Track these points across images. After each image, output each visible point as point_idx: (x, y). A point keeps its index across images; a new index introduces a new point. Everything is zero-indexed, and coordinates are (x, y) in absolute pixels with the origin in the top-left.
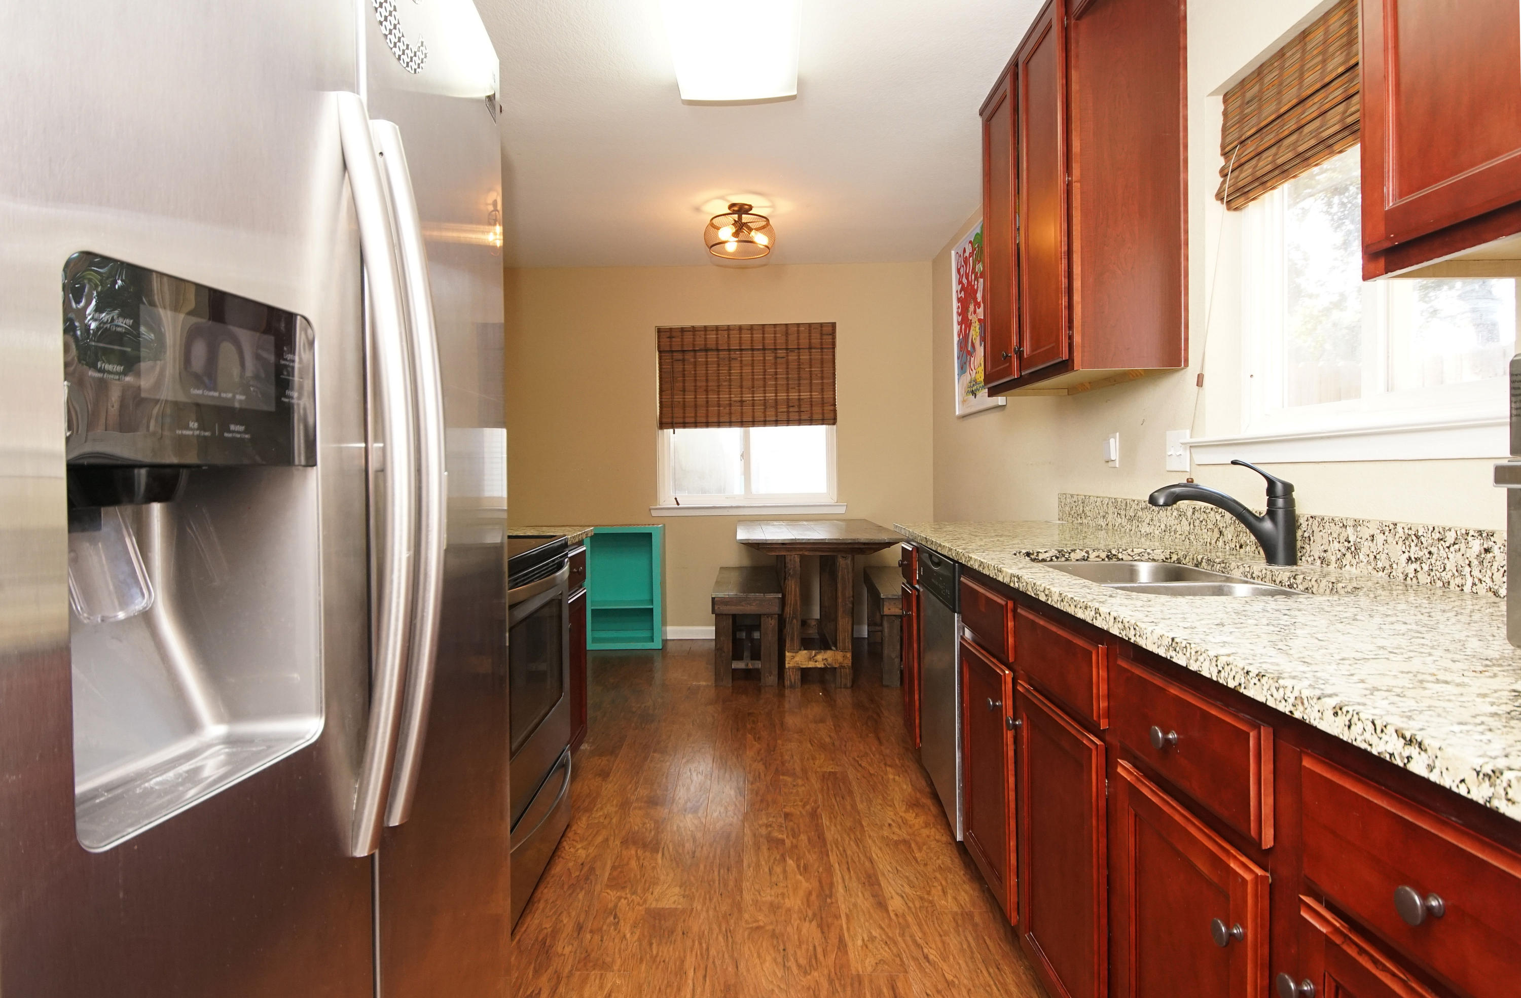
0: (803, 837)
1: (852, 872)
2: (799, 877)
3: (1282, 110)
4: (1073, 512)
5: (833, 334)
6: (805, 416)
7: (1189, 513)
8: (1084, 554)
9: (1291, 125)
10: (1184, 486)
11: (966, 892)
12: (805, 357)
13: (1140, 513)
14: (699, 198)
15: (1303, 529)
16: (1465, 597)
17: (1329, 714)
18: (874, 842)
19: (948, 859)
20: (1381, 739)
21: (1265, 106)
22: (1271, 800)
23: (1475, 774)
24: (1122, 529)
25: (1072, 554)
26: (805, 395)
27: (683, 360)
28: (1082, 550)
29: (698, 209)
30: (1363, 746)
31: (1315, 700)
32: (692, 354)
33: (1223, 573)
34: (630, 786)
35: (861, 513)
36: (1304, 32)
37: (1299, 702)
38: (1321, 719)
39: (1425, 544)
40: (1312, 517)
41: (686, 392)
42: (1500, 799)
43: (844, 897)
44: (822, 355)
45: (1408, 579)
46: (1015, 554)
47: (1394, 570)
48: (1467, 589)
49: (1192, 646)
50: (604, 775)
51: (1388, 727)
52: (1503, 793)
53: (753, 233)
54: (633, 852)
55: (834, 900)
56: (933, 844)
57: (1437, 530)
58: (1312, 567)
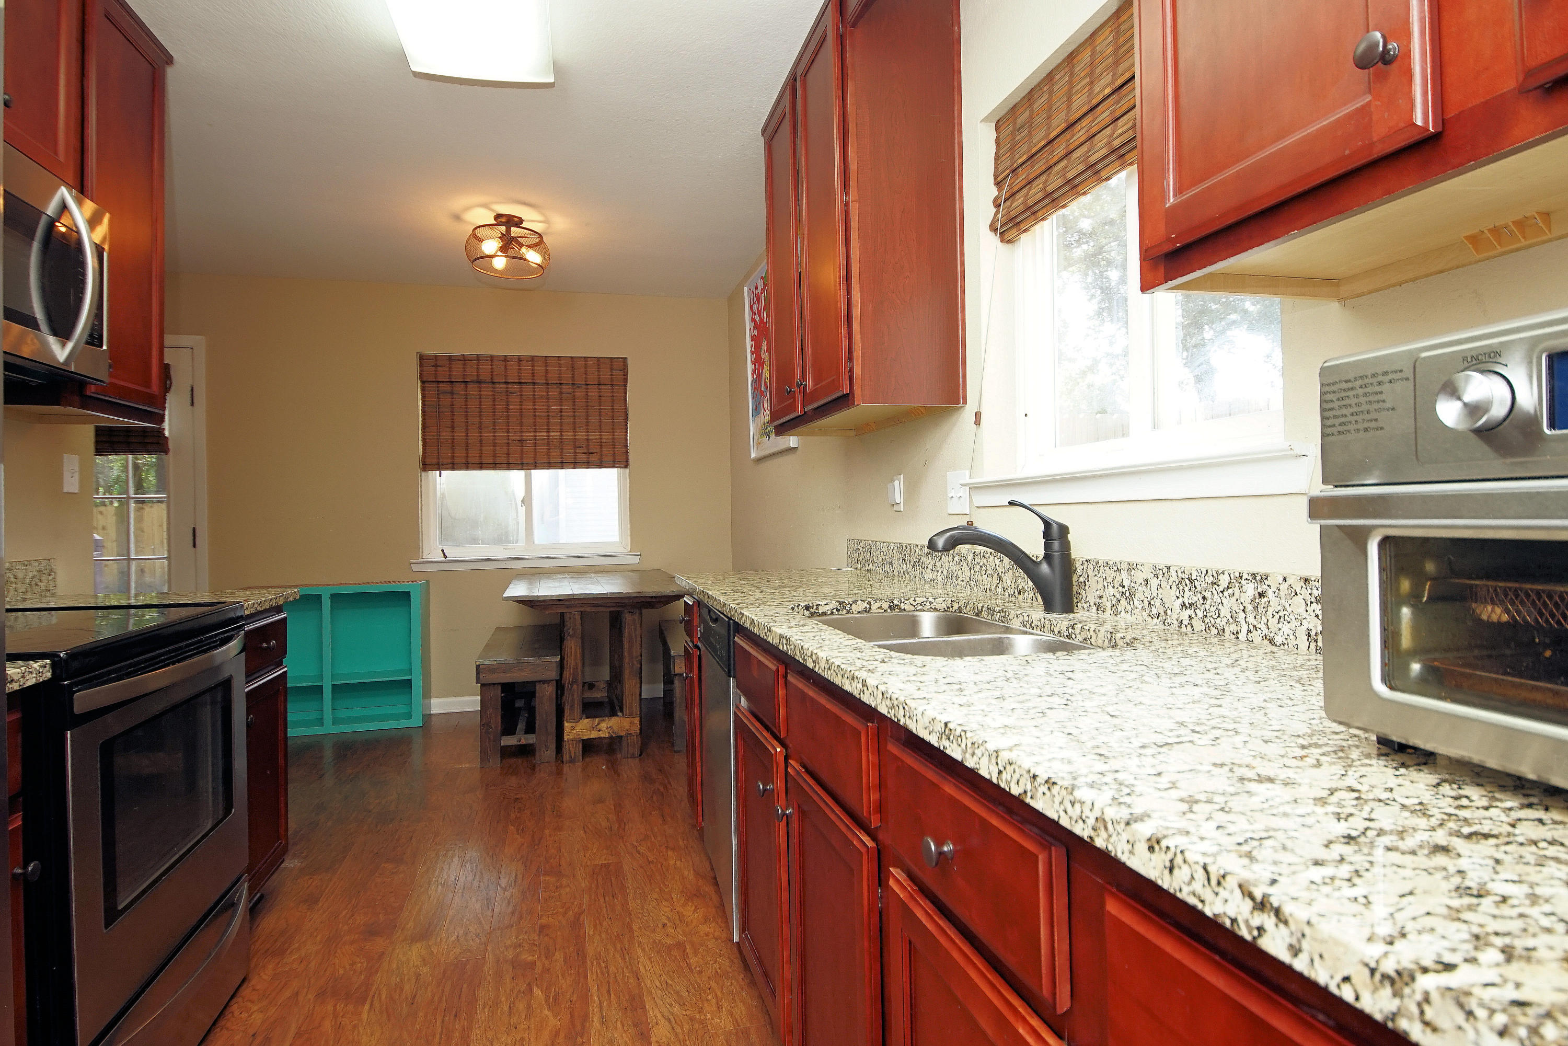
0: (559, 956)
1: (612, 995)
2: (547, 1013)
3: (1052, 136)
4: (861, 558)
5: (624, 369)
6: (594, 458)
7: (970, 558)
8: (866, 605)
9: (1060, 151)
10: (964, 528)
11: (743, 1001)
12: (594, 393)
13: (923, 559)
14: (458, 202)
15: (1078, 574)
16: (1241, 647)
17: (1142, 847)
18: (644, 950)
19: (725, 962)
20: (1217, 894)
21: (1035, 132)
22: (1066, 947)
23: (1367, 972)
24: (907, 576)
25: (854, 605)
26: (594, 435)
27: (452, 393)
28: (863, 601)
29: (457, 218)
30: (1192, 901)
31: (1122, 825)
32: (463, 385)
33: (1003, 622)
34: (344, 913)
35: (655, 563)
36: (1071, 54)
37: (1100, 825)
38: (1131, 852)
39: (1199, 588)
40: (1087, 561)
41: (455, 430)
42: (1410, 1018)
43: (599, 1031)
44: (613, 392)
45: (1183, 626)
46: (793, 608)
47: (1168, 617)
48: (1242, 636)
49: (969, 734)
50: (312, 900)
51: (1228, 878)
52: (1415, 1010)
53: (524, 250)
54: (330, 1008)
55: (585, 1039)
56: (711, 944)
57: (1210, 572)
58: (1088, 614)
